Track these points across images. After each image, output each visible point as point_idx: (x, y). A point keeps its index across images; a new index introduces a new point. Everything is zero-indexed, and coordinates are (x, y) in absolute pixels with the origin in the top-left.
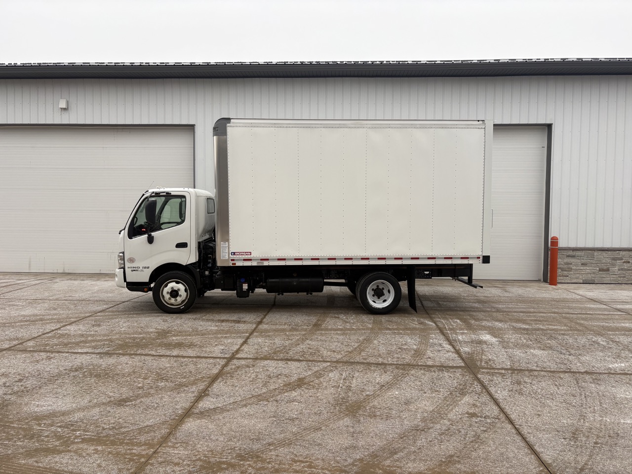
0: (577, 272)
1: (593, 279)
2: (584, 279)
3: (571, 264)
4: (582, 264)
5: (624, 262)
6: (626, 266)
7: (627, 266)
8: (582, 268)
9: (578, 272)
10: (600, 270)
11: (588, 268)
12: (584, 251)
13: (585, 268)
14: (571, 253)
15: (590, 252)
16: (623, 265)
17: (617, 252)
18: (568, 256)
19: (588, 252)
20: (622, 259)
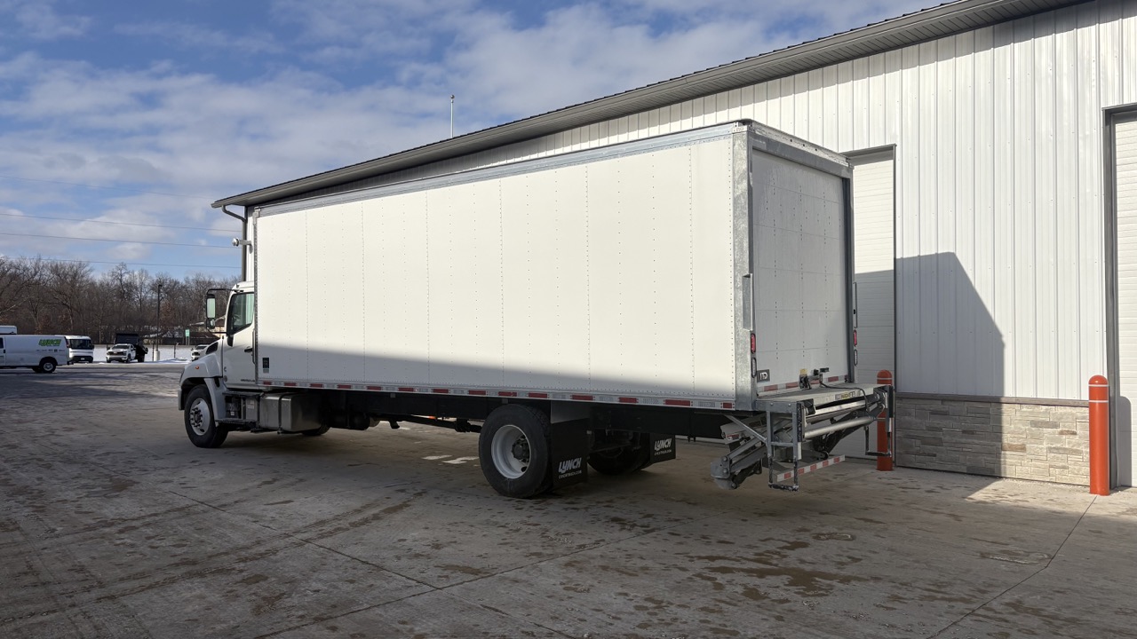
0: (953, 448)
2: (968, 463)
3: (940, 430)
4: (964, 432)
5: (1062, 433)
6: (1067, 442)
7: (1069, 443)
8: (963, 440)
11: (976, 441)
13: (969, 441)
14: (937, 406)
16: (1059, 441)
18: (934, 413)
20: (1056, 426)
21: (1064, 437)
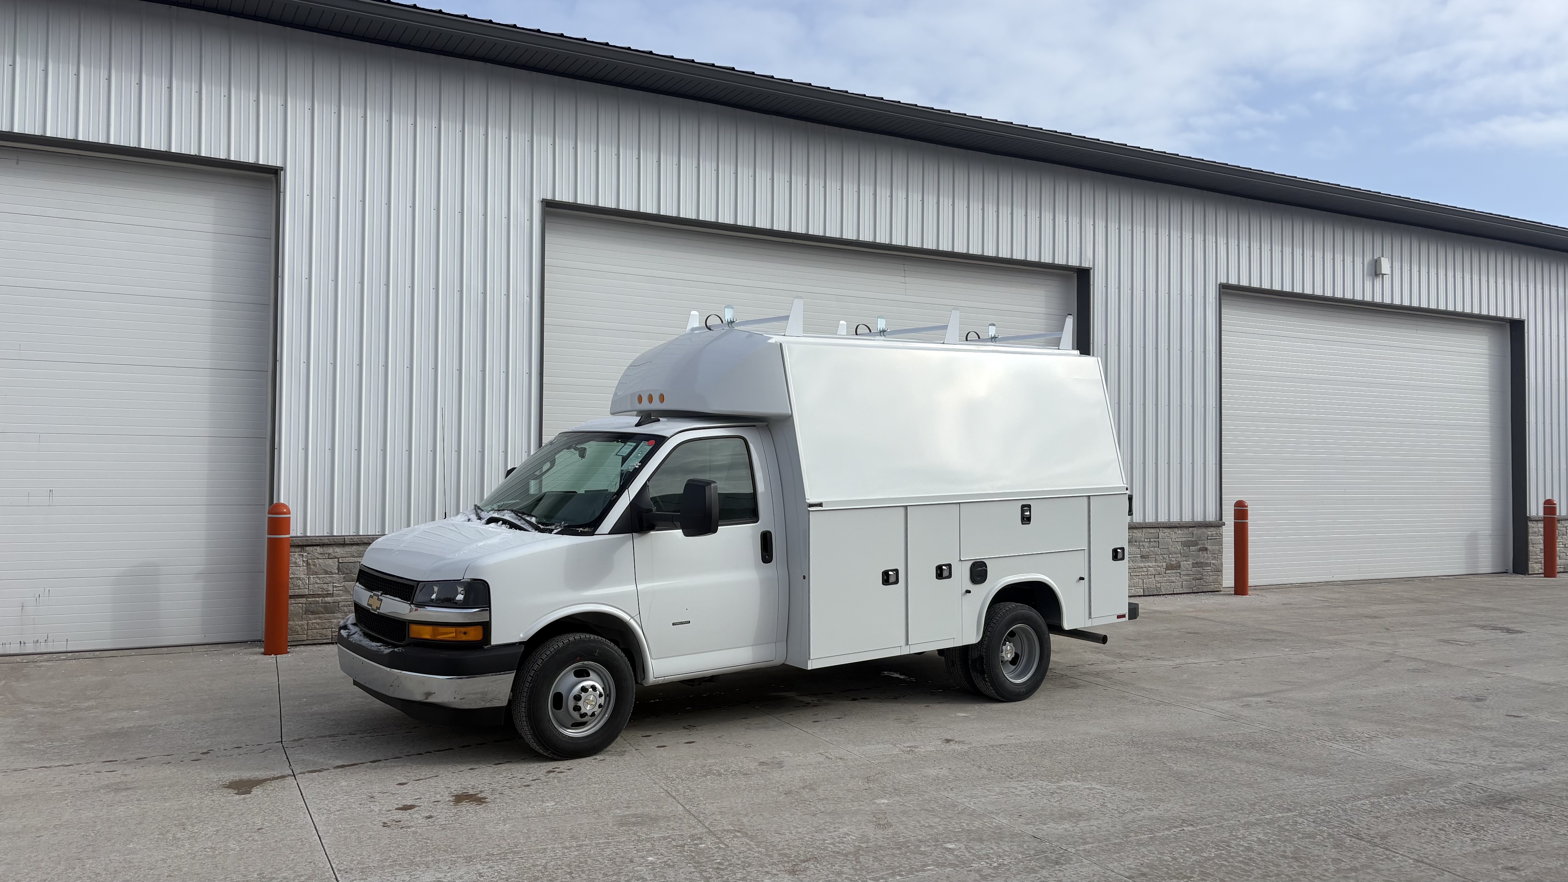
0: (1135, 574)
1: (1158, 585)
4: (1142, 557)
8: (1142, 565)
9: (1138, 574)
10: (1167, 568)
12: (1144, 530)
13: (1147, 564)
15: (1152, 531)
17: (1191, 529)
19: (1149, 530)
20: (1197, 545)
21: (1201, 553)
